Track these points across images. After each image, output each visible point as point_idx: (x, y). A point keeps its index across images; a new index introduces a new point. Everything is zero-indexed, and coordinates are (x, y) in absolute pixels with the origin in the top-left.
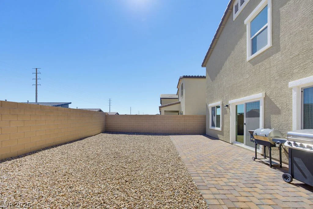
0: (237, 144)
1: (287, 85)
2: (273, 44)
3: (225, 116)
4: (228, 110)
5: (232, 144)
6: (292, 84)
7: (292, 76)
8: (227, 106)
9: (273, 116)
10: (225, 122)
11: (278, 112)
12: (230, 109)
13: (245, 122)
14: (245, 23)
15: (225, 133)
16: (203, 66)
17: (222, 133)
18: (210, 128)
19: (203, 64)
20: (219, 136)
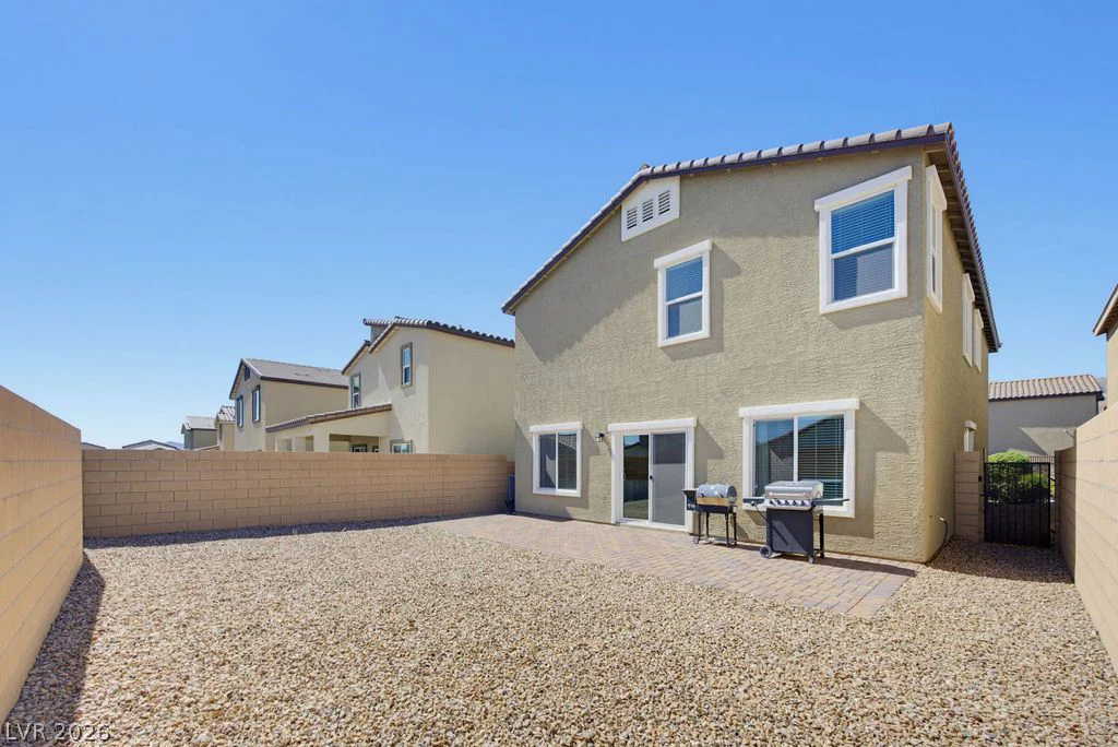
0: (629, 523)
1: (735, 410)
2: (711, 334)
3: (592, 459)
4: (602, 446)
5: (617, 524)
6: (743, 411)
7: (744, 400)
8: (602, 435)
9: (712, 461)
10: (592, 475)
11: (719, 454)
12: (608, 444)
13: (650, 473)
14: (655, 266)
15: (592, 501)
16: (505, 310)
17: (582, 502)
18: (535, 491)
19: (509, 305)
20: (570, 510)
